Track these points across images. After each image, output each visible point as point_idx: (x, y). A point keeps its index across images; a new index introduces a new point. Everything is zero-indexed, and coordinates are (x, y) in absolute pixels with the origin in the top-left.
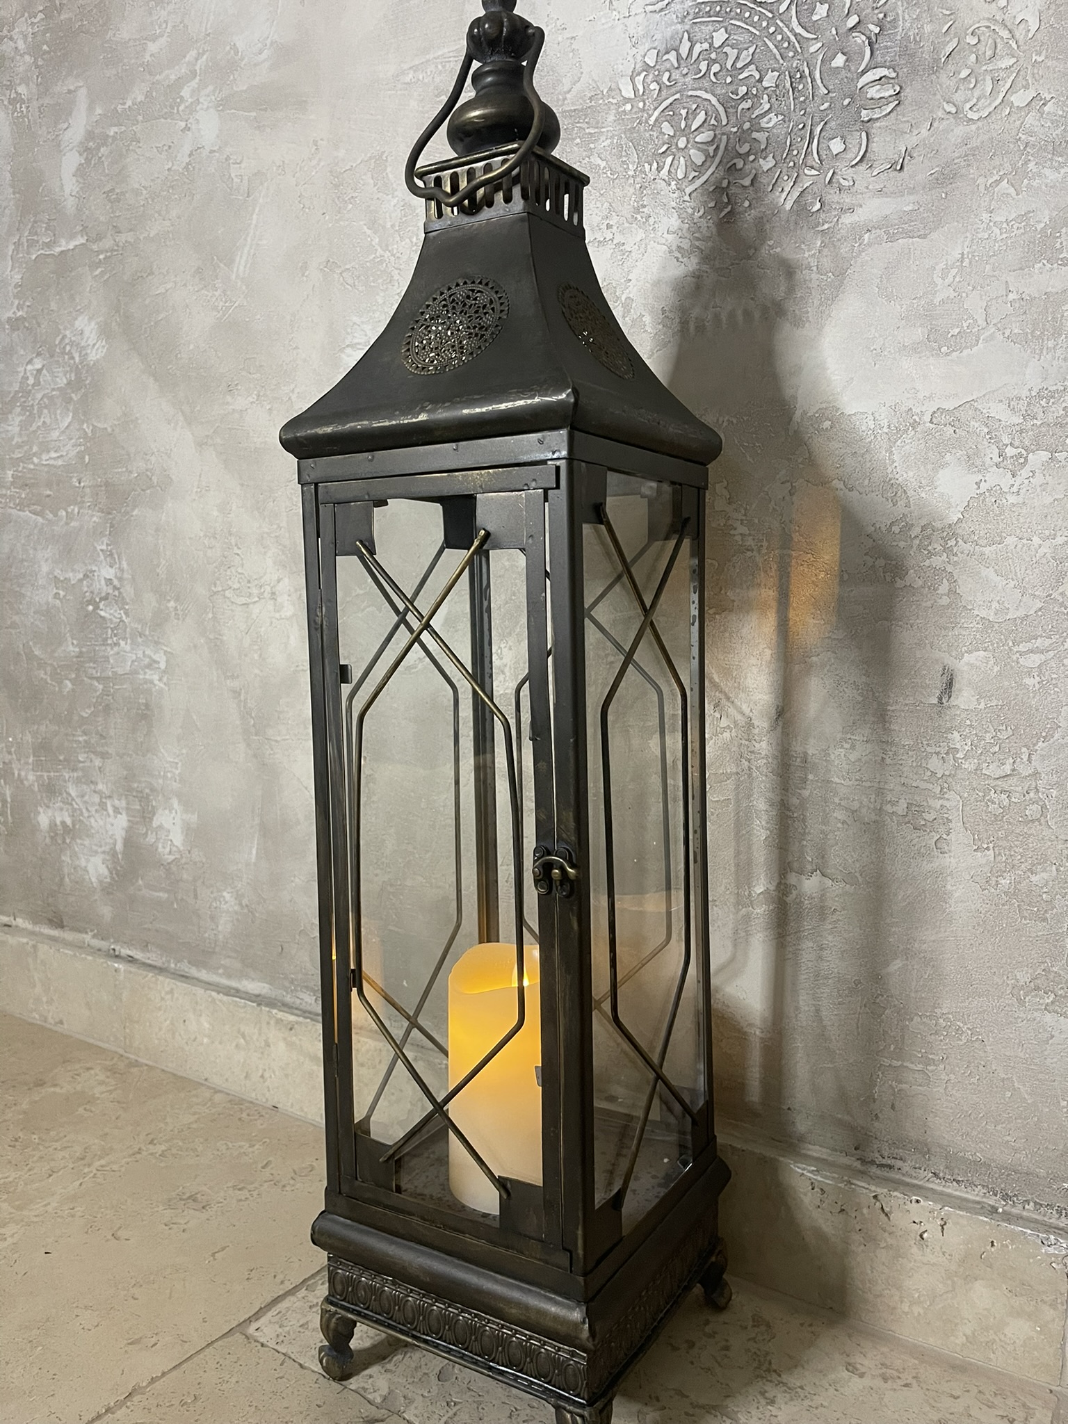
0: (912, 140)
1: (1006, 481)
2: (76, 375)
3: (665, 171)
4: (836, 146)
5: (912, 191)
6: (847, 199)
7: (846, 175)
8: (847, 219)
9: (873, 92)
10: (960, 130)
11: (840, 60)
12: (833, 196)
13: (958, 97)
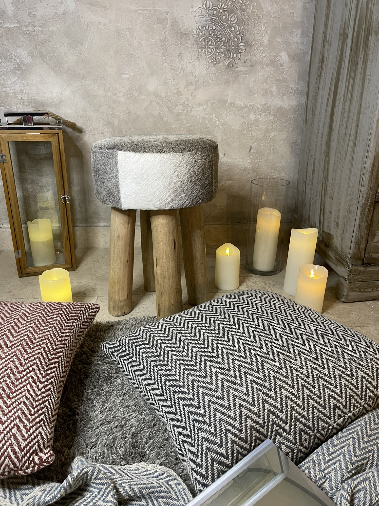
0: (247, 58)
1: (259, 117)
2: (18, 66)
3: (203, 52)
4: (235, 55)
5: (247, 67)
6: (237, 66)
7: (237, 61)
8: (236, 69)
9: (241, 47)
10: (255, 58)
11: (236, 39)
12: (234, 64)
13: (255, 52)
